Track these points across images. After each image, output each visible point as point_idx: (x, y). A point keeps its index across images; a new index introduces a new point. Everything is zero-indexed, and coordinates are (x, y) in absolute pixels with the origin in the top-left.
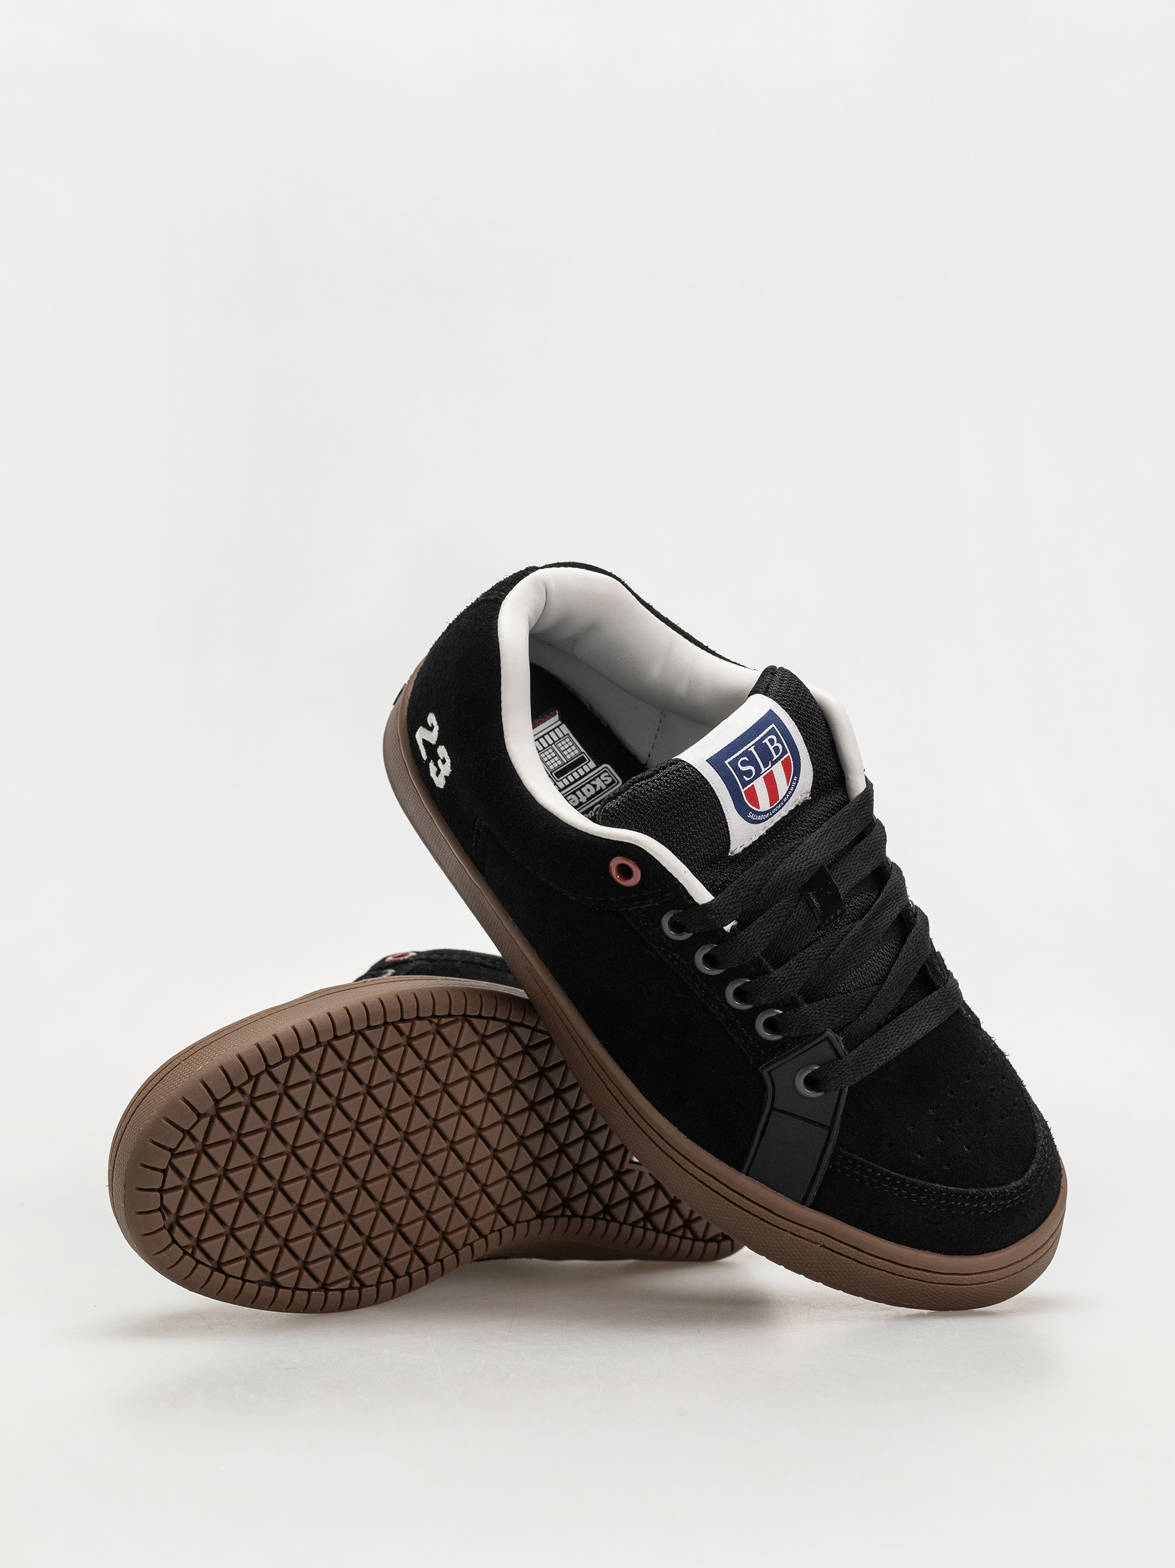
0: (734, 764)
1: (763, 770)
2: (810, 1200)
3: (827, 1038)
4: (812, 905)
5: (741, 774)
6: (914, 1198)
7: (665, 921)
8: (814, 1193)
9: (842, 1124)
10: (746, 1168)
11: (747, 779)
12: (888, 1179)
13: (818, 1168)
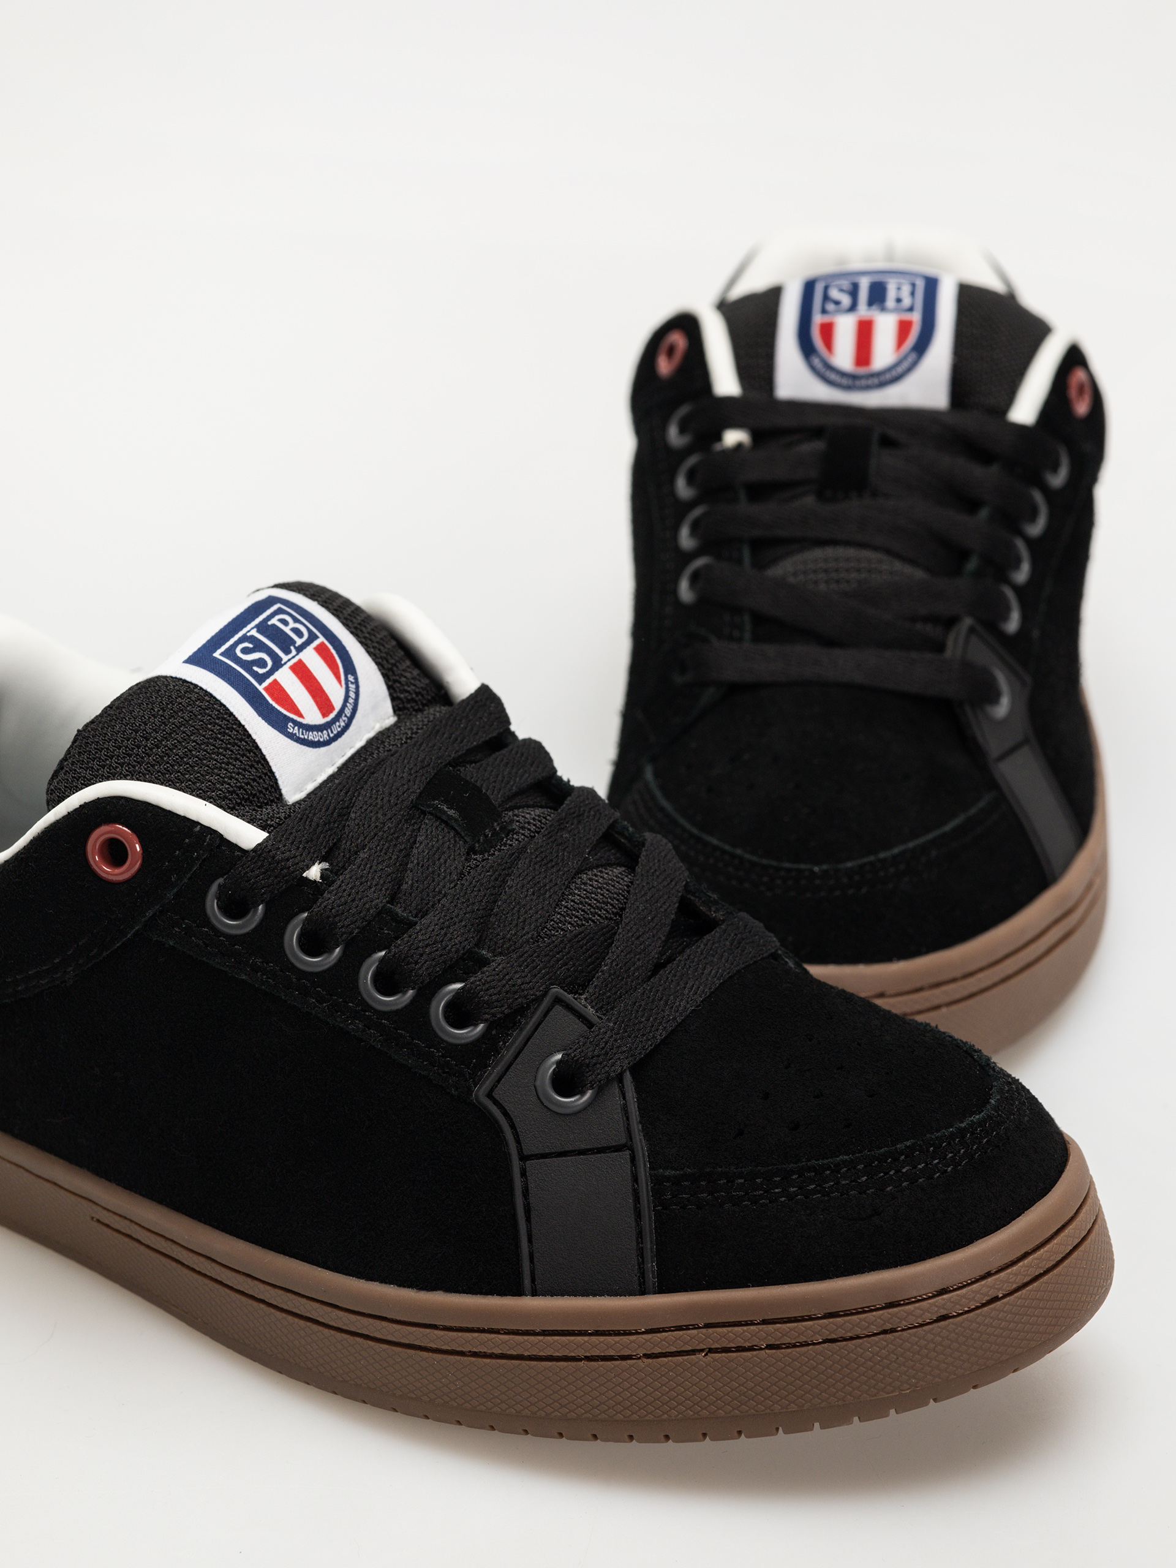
0: (230, 653)
1: (285, 658)
2: (651, 1279)
3: (558, 1000)
4: (444, 817)
5: (248, 666)
6: (814, 1192)
7: (212, 906)
8: (651, 1266)
9: (648, 1136)
10: (527, 1282)
11: (261, 671)
12: (758, 1181)
13: (638, 1215)
